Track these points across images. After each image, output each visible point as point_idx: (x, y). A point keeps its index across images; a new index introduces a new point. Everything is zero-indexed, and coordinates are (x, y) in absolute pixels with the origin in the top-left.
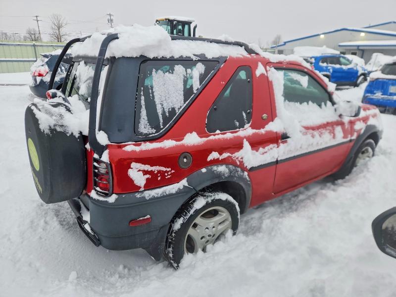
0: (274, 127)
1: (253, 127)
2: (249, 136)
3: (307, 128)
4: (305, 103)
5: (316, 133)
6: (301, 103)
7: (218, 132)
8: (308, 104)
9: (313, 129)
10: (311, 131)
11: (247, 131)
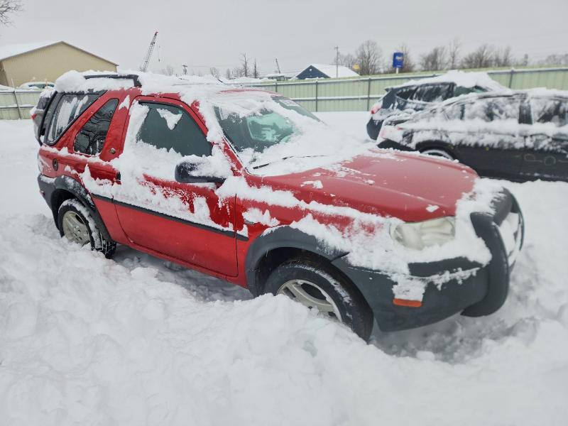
0: (116, 164)
1: (101, 157)
2: (92, 163)
3: (148, 179)
4: (165, 149)
5: (158, 189)
6: (158, 148)
7: (79, 152)
8: (168, 151)
9: (156, 183)
10: (152, 184)
11: (95, 159)
